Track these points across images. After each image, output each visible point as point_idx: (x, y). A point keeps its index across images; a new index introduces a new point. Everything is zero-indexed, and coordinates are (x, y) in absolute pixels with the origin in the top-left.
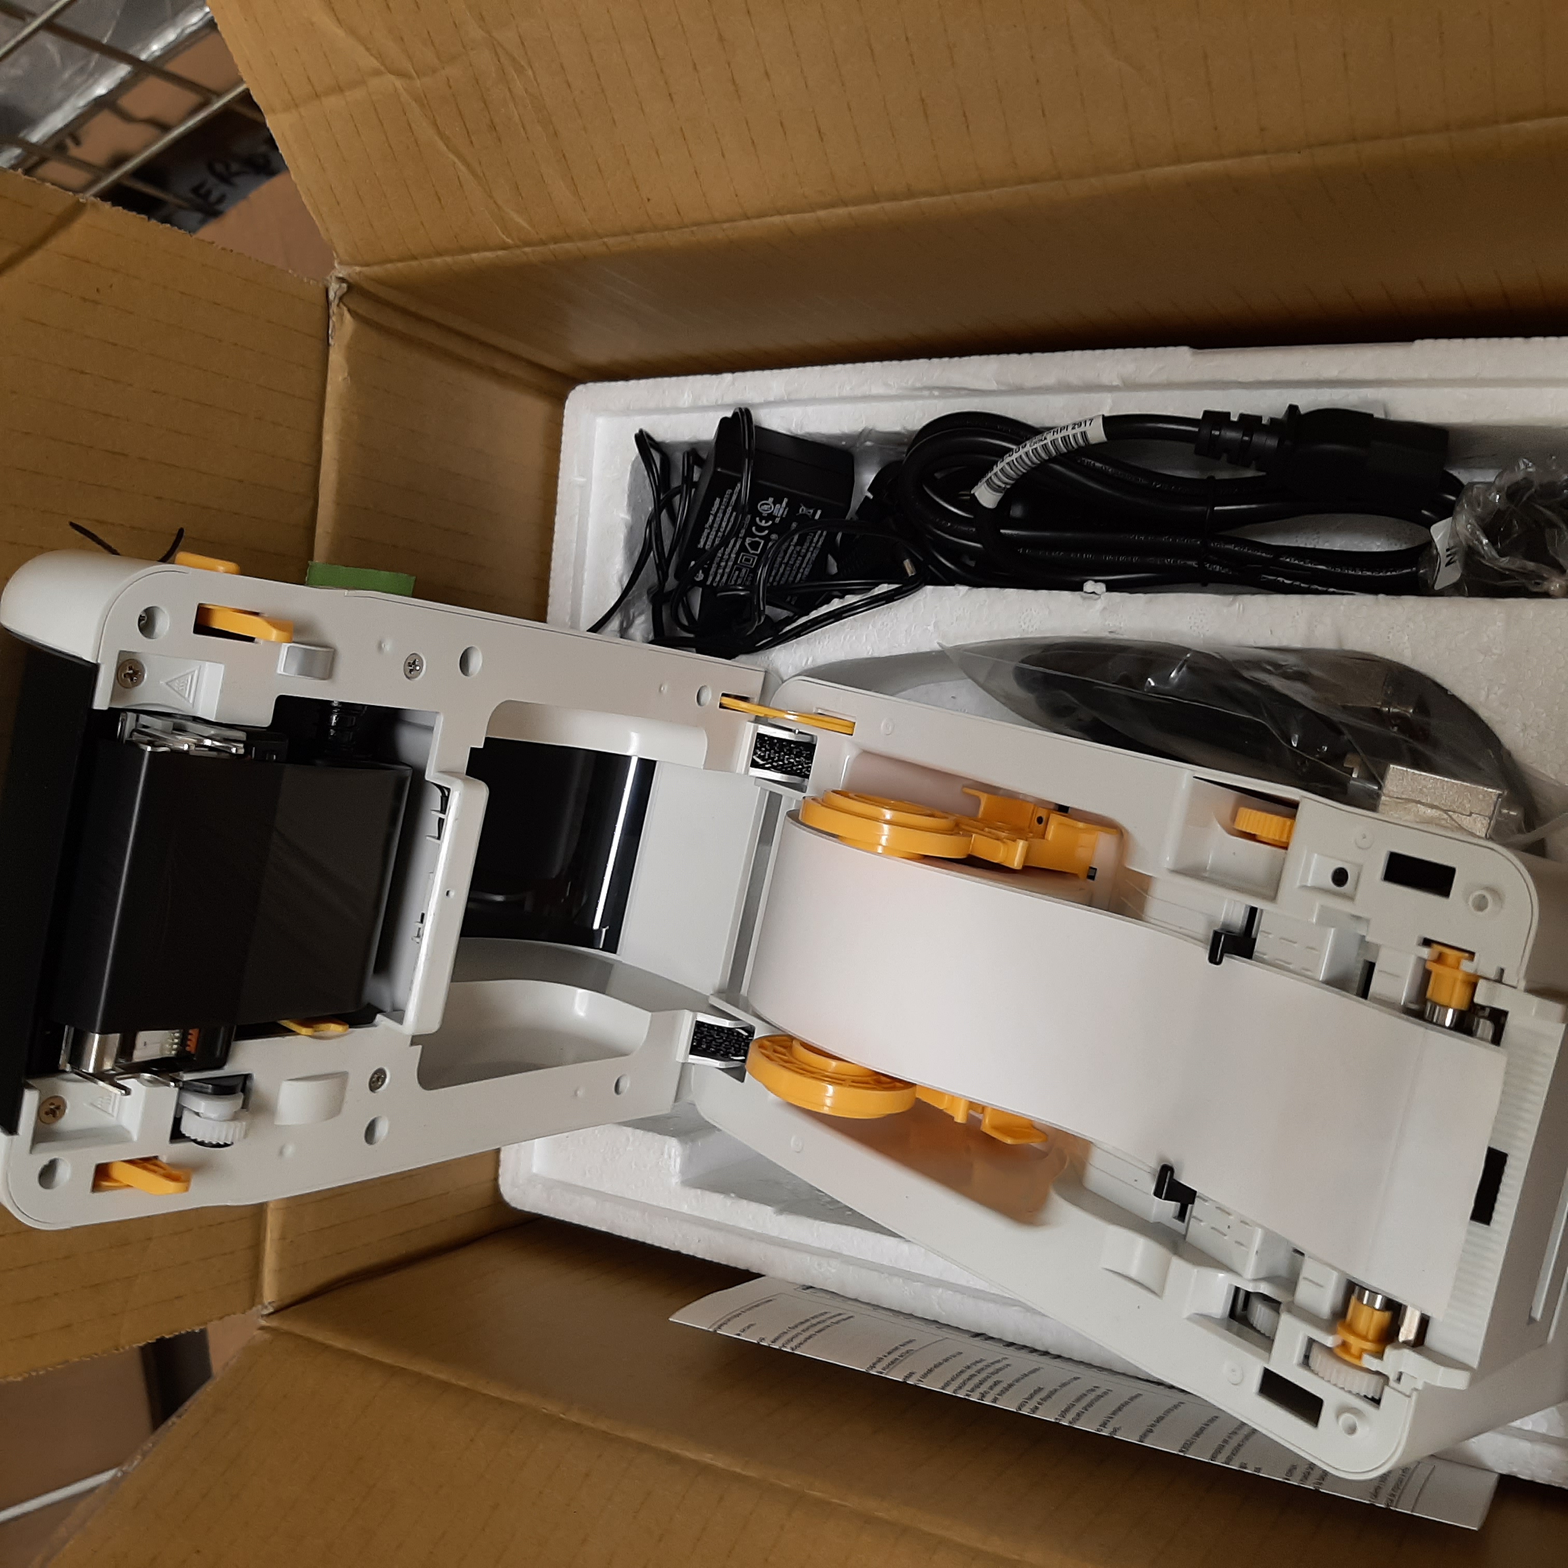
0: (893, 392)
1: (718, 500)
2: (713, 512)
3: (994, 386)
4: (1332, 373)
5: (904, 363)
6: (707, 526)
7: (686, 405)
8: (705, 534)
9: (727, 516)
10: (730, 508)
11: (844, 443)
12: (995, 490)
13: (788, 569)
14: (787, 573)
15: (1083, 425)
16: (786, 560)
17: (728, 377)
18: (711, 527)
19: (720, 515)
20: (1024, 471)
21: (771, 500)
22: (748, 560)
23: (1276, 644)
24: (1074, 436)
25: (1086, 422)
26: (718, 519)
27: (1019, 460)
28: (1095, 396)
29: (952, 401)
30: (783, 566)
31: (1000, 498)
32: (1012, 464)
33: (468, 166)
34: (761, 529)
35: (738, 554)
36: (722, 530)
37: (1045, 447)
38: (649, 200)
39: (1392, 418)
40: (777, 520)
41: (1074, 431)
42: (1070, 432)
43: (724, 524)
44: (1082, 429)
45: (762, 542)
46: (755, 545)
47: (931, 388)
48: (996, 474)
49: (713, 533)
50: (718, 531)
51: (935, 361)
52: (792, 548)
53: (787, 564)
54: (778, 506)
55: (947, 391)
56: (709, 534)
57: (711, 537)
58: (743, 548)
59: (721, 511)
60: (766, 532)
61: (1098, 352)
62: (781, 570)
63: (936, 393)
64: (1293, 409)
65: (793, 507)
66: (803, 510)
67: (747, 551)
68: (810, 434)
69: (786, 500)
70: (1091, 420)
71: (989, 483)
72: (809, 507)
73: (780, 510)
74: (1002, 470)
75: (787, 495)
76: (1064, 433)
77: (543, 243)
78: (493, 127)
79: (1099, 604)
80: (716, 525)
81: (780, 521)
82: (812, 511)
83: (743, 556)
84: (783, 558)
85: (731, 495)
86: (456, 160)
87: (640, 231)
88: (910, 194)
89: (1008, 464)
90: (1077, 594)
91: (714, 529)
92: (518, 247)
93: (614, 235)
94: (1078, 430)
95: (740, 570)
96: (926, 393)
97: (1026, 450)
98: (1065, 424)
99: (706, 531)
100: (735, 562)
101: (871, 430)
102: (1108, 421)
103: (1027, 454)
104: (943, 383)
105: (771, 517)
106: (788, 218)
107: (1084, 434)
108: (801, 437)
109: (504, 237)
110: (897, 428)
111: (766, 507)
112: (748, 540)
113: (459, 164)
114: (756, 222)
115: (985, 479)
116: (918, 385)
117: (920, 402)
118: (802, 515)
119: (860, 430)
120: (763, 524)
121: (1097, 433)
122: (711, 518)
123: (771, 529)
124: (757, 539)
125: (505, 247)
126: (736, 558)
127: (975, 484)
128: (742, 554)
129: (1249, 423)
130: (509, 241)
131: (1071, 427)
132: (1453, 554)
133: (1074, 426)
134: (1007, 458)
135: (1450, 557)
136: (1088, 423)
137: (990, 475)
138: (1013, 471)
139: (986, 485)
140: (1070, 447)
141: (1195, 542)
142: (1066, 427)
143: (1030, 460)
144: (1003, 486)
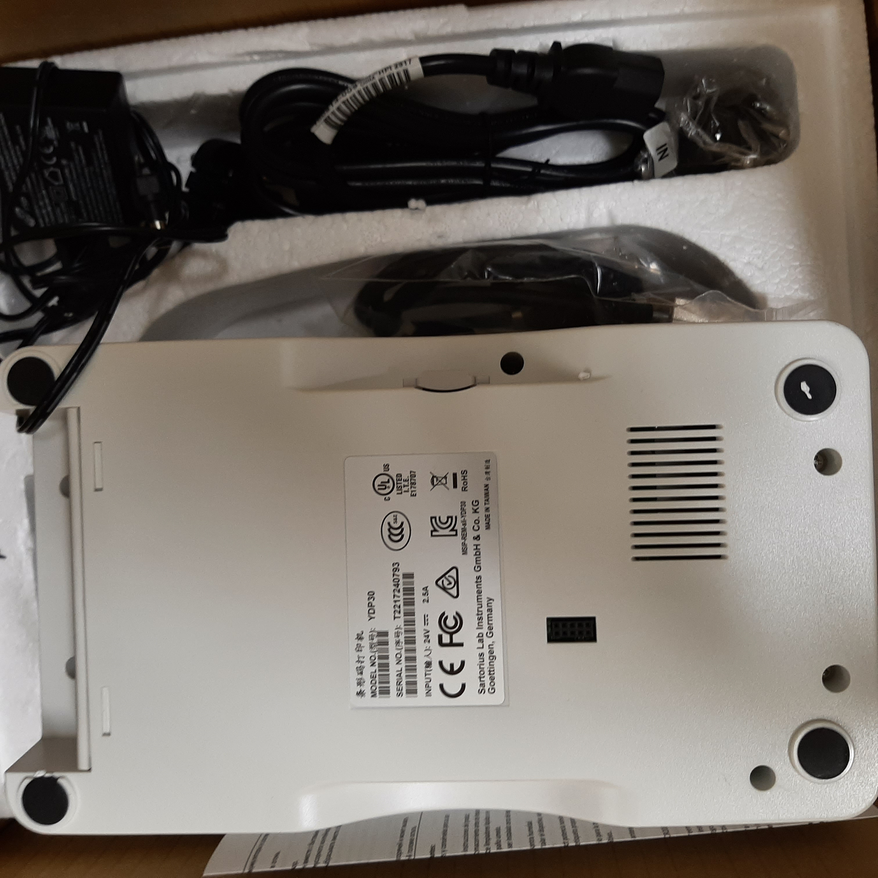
0: (218, 59)
12: (332, 127)
15: (404, 64)
20: (356, 108)
22: (58, 193)
24: (398, 74)
25: (405, 62)
29: (271, 63)
31: (336, 134)
37: (374, 85)
41: (397, 70)
42: (394, 71)
44: (404, 67)
47: (250, 54)
48: (333, 113)
55: (266, 55)
64: (557, 45)
70: (410, 60)
71: (328, 122)
73: (51, 132)
74: (338, 108)
76: (389, 72)
81: (59, 143)
89: (344, 102)
94: (401, 69)
96: (248, 59)
97: (351, 93)
98: (389, 65)
100: (50, 198)
102: (423, 60)
103: (359, 93)
104: (260, 47)
107: (406, 72)
115: (323, 118)
116: (241, 51)
118: (73, 131)
120: (46, 151)
121: (416, 71)
126: (49, 194)
129: (530, 57)
131: (393, 68)
132: (666, 150)
133: (396, 66)
134: (342, 98)
135: (661, 154)
136: (408, 63)
137: (328, 114)
138: (348, 108)
139: (324, 124)
140: (395, 84)
141: (479, 164)
142: (390, 67)
143: (362, 97)
144: (338, 122)
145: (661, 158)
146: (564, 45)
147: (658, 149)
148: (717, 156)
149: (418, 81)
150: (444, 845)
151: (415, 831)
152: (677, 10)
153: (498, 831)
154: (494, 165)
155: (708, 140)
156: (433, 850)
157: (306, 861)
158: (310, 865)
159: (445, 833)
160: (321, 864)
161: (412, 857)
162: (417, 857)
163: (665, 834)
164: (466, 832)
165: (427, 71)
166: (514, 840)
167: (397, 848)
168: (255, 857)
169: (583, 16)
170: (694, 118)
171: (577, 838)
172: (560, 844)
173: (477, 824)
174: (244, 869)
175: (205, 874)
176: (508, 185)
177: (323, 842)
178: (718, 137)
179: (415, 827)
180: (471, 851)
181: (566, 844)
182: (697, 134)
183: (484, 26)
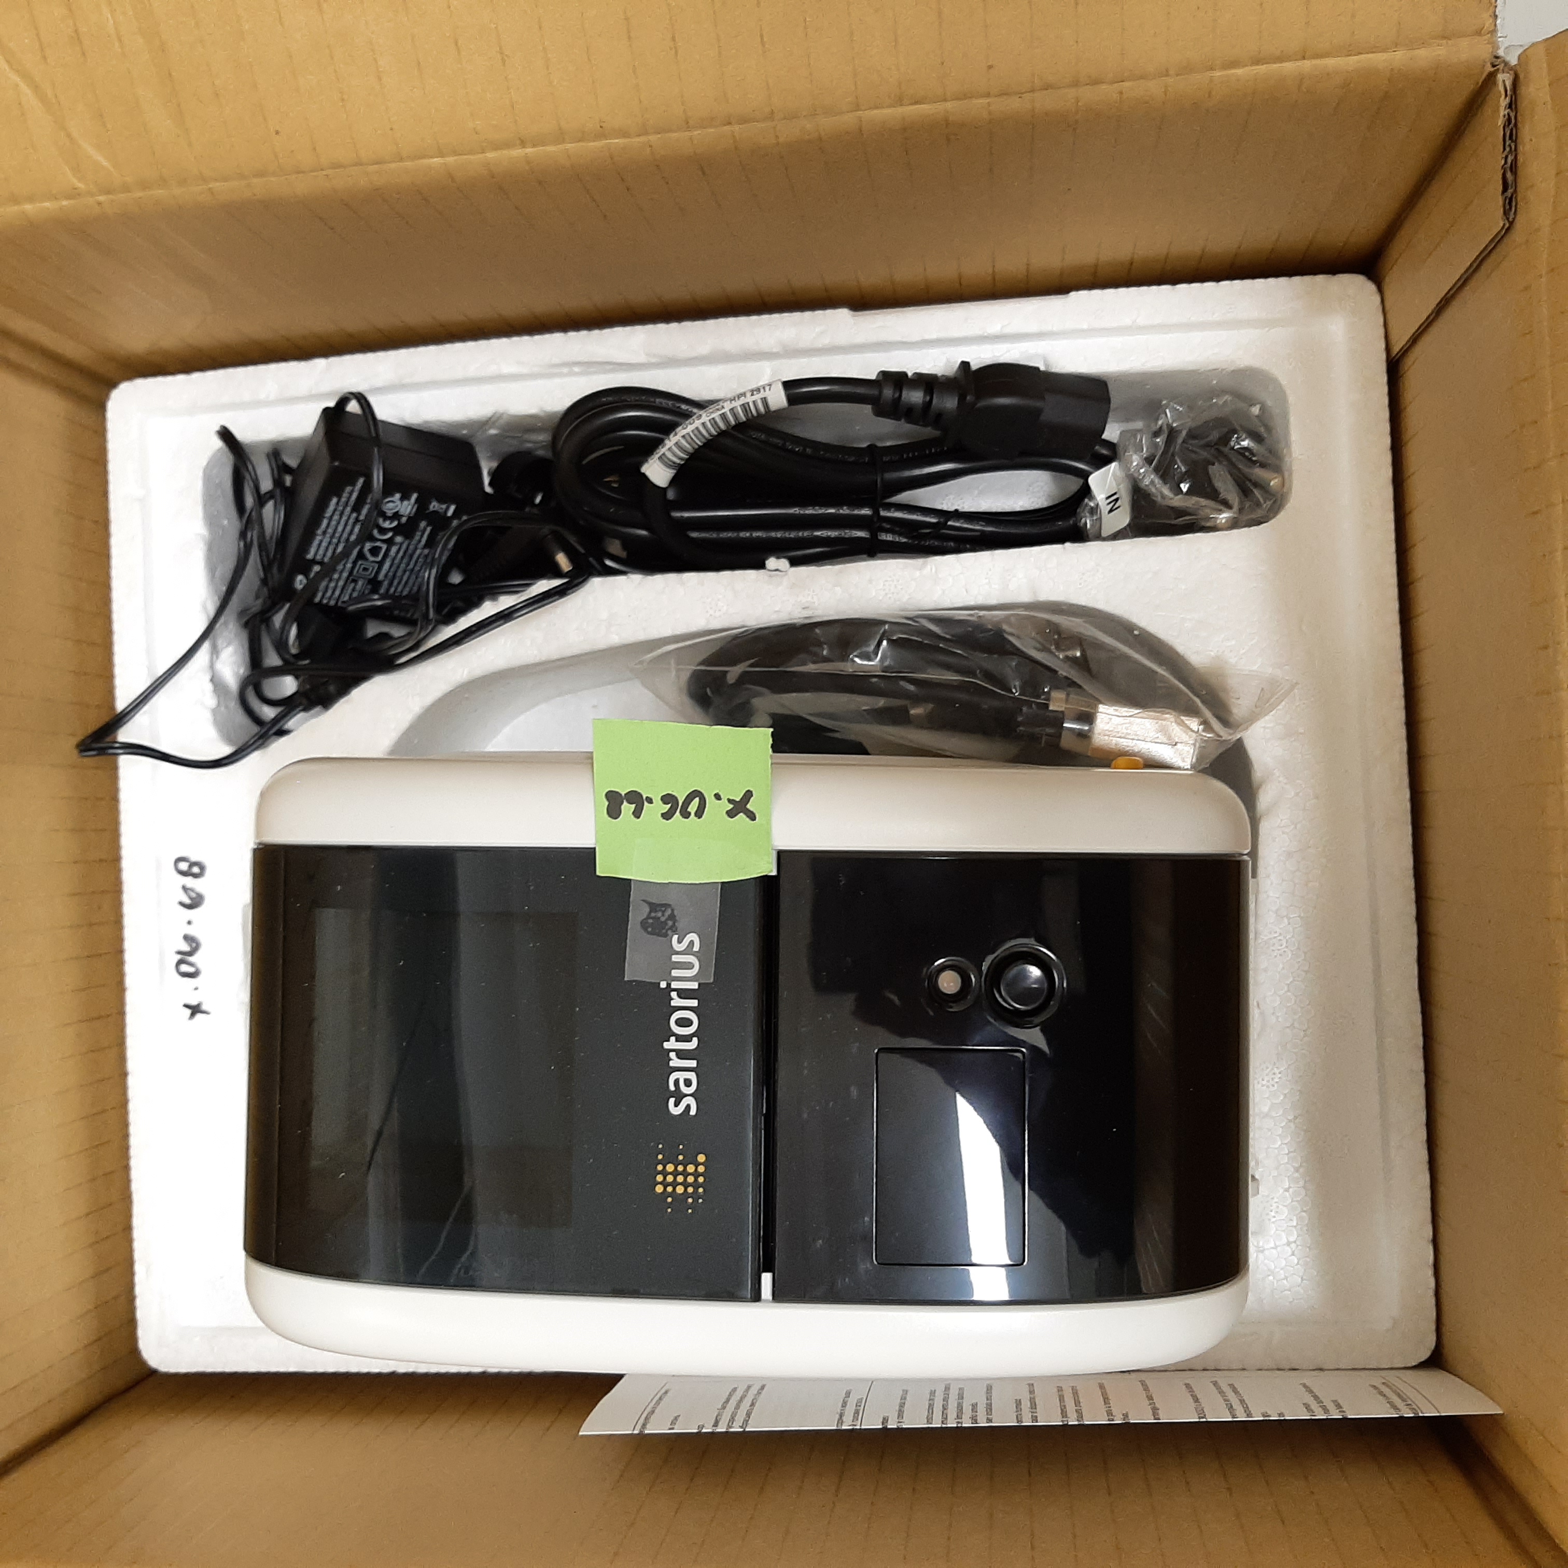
0: (524, 370)
1: (335, 500)
2: (328, 514)
3: (642, 359)
4: (995, 328)
5: (537, 338)
6: (319, 532)
7: (272, 397)
8: (316, 543)
9: (344, 518)
10: (349, 509)
11: (465, 432)
12: (669, 466)
13: (414, 577)
14: (411, 582)
15: (762, 390)
16: (411, 566)
17: (320, 363)
18: (324, 533)
19: (336, 517)
20: (700, 444)
21: (398, 496)
22: (365, 569)
23: (971, 602)
24: (754, 402)
25: (764, 388)
26: (334, 523)
27: (696, 432)
28: (752, 366)
29: (595, 377)
30: (407, 573)
31: (673, 475)
32: (687, 437)
33: (36, 88)
34: (383, 531)
35: (355, 563)
36: (337, 535)
37: (723, 416)
38: (277, 133)
39: (1054, 370)
40: (404, 520)
41: (754, 398)
42: (749, 399)
43: (340, 529)
44: (762, 394)
45: (384, 547)
46: (375, 551)
47: (571, 364)
48: (670, 449)
49: (327, 540)
50: (332, 537)
51: (572, 334)
52: (418, 552)
53: (412, 570)
54: (406, 503)
55: (590, 366)
56: (321, 541)
57: (324, 544)
58: (361, 556)
59: (337, 513)
60: (390, 534)
61: (754, 318)
62: (405, 578)
63: (576, 369)
64: (965, 365)
65: (422, 504)
66: (434, 507)
67: (366, 559)
68: (426, 422)
69: (415, 496)
70: (770, 385)
71: (663, 460)
72: (441, 501)
73: (407, 508)
74: (677, 444)
75: (416, 489)
76: (743, 400)
77: (126, 188)
78: (77, 37)
79: (785, 582)
80: (330, 530)
81: (408, 520)
82: (444, 506)
83: (361, 565)
84: (408, 564)
85: (351, 493)
86: (18, 79)
87: (261, 174)
88: (601, 134)
89: (683, 437)
90: (762, 572)
91: (328, 535)
92: (92, 195)
93: (225, 179)
94: (757, 397)
95: (355, 581)
96: (565, 370)
97: (702, 421)
98: (742, 391)
99: (319, 538)
100: (351, 573)
101: (503, 414)
102: (788, 385)
103: (703, 424)
104: (583, 358)
105: (396, 516)
106: (450, 160)
107: (764, 401)
108: (418, 428)
109: (75, 181)
110: (533, 410)
111: (391, 505)
112: (368, 546)
113: (23, 87)
114: (409, 164)
115: (657, 456)
116: (556, 360)
117: (557, 381)
118: (434, 511)
119: (489, 415)
120: (387, 525)
121: (778, 399)
122: (325, 522)
123: (396, 531)
124: (378, 544)
125: (74, 194)
126: (353, 568)
127: (645, 461)
128: (360, 562)
129: (927, 382)
130: (81, 185)
131: (748, 394)
132: (1117, 500)
133: (752, 392)
134: (681, 431)
135: (1113, 504)
136: (767, 388)
137: (662, 450)
138: (689, 444)
139: (658, 461)
140: (750, 415)
141: (866, 511)
142: (744, 394)
143: (707, 431)
144: (678, 461)
145: (1111, 511)
146: (974, 366)
147: (1108, 498)
148: (1180, 512)
149: (779, 413)
150: (900, 1414)
151: (861, 1402)
152: (1128, 321)
153: (974, 1407)
154: (883, 513)
155: (1166, 491)
156: (885, 1420)
157: (716, 1424)
158: (721, 1429)
159: (902, 1405)
160: (736, 1429)
161: (858, 1427)
162: (863, 1427)
163: (1200, 1418)
164: (931, 1407)
165: (793, 400)
166: (994, 1416)
167: (837, 1416)
168: (647, 1419)
169: (1003, 327)
170: (1150, 463)
171: (1080, 1415)
172: (1056, 1421)
173: (946, 1399)
174: (634, 1430)
175: (581, 1433)
176: (904, 540)
177: (737, 1407)
178: (1184, 487)
179: (862, 1399)
180: (936, 1424)
181: (1066, 1423)
182: (1152, 482)
183: (873, 338)
